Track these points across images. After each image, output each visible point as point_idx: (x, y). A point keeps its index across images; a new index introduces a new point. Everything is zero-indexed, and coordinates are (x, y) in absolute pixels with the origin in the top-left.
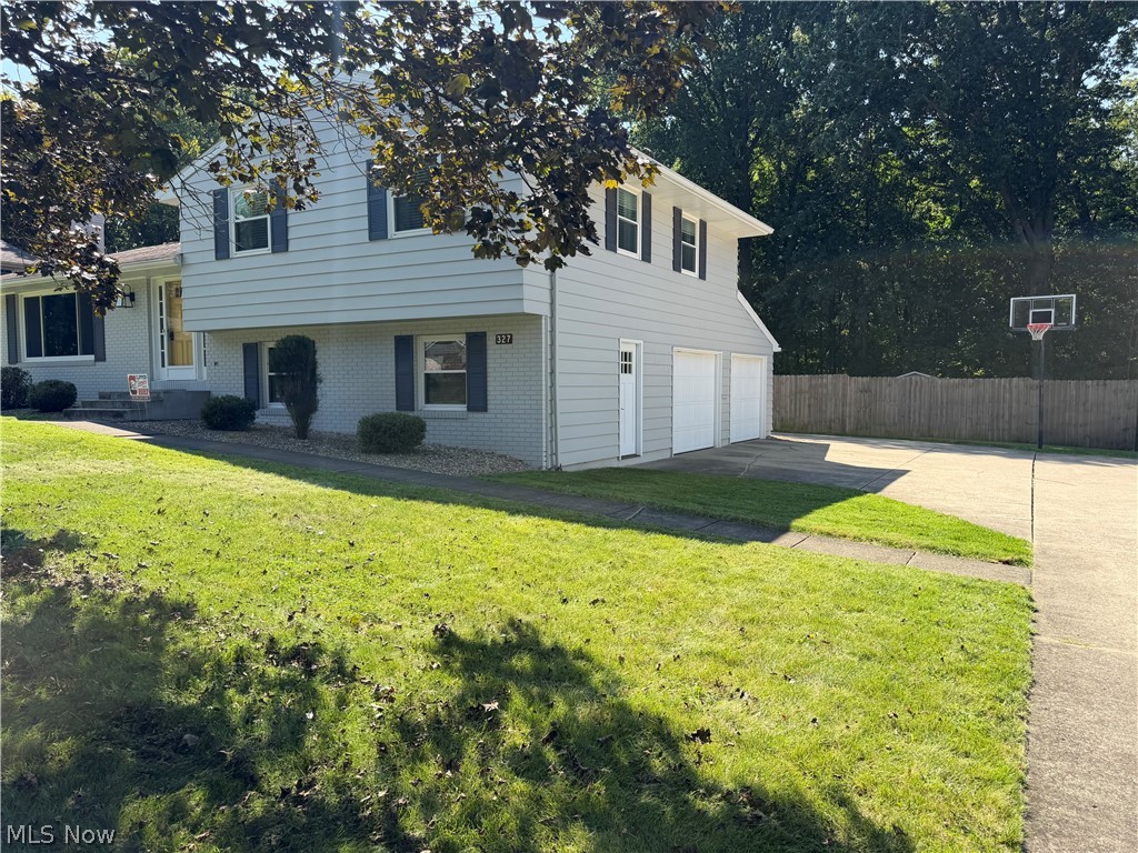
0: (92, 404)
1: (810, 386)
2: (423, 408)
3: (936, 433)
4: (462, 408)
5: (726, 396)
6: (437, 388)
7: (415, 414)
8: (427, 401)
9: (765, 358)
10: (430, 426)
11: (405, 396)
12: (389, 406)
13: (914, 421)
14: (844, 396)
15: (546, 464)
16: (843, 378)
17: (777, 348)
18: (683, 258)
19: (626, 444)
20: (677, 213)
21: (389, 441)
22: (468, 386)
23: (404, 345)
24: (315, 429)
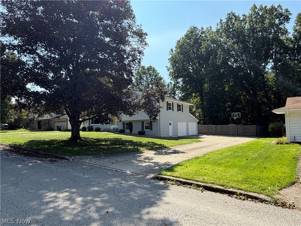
0: (104, 130)
2: (145, 130)
4: (150, 130)
5: (188, 129)
6: (147, 128)
9: (195, 123)
10: (146, 132)
11: (143, 129)
12: (141, 130)
13: (223, 132)
14: (212, 128)
15: (159, 136)
16: (212, 125)
17: (198, 121)
18: (179, 110)
19: (171, 135)
20: (178, 104)
21: (141, 134)
22: (150, 127)
23: (143, 122)
24: (132, 133)
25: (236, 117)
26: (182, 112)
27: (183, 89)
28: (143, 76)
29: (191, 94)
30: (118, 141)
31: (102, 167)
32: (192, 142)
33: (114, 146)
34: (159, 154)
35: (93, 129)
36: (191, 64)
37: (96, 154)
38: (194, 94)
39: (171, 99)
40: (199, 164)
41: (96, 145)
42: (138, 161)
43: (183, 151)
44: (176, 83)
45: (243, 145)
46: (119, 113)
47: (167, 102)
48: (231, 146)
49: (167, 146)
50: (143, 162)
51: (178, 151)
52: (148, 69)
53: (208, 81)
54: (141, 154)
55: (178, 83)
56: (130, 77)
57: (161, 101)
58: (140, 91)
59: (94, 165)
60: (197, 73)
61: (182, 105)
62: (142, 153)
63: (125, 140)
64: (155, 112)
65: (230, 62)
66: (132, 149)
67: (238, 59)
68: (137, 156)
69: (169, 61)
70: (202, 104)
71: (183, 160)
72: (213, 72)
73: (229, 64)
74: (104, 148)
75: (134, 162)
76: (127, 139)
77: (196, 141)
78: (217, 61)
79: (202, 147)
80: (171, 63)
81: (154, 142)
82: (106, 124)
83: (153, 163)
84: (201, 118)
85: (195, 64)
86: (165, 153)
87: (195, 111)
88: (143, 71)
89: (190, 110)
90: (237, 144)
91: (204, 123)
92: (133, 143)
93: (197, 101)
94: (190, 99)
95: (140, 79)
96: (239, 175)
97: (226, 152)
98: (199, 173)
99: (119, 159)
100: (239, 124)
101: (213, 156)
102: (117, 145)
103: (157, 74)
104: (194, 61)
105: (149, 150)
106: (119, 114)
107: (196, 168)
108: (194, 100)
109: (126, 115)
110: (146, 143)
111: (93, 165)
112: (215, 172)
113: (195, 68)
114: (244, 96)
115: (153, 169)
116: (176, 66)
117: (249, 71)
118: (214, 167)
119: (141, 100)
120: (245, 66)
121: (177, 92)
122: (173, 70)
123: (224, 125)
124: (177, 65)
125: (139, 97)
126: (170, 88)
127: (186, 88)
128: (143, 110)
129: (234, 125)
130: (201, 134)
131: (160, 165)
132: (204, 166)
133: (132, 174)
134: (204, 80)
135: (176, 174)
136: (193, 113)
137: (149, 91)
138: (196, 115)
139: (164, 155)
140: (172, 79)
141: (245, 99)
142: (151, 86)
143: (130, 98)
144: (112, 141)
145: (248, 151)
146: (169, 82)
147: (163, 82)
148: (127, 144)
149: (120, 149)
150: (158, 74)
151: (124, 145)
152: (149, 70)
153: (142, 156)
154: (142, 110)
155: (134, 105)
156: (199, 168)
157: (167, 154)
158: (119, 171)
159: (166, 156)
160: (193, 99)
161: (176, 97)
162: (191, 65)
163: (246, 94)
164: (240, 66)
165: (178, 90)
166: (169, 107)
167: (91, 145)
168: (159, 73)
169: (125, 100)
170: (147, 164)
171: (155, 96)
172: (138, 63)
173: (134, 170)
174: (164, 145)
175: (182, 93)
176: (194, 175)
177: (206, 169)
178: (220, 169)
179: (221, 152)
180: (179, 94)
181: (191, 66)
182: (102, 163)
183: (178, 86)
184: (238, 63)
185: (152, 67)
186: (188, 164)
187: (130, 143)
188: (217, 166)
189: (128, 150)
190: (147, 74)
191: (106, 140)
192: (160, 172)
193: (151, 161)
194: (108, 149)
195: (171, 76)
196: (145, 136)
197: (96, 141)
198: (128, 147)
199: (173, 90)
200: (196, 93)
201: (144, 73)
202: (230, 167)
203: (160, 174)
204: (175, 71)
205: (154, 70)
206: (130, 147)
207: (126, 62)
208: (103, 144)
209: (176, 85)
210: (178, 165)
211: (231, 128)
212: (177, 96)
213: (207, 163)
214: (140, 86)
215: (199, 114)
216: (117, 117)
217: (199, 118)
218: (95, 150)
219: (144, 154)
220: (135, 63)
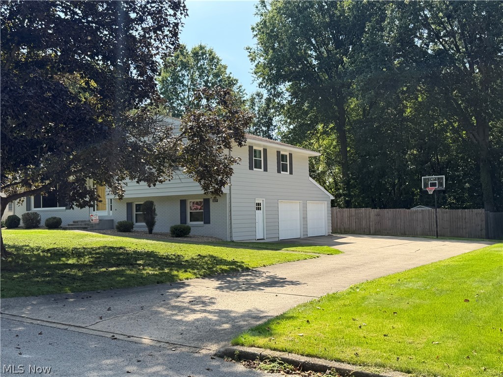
0: (72, 225)
1: (356, 213)
2: (189, 223)
3: (407, 233)
4: (202, 223)
5: (305, 218)
6: (194, 217)
7: (187, 225)
8: (191, 221)
9: (326, 202)
10: (192, 228)
11: (183, 219)
12: (178, 223)
13: (398, 228)
14: (370, 217)
15: (229, 240)
16: (369, 210)
17: (333, 198)
18: (282, 168)
19: (260, 235)
20: (278, 152)
21: (180, 233)
22: (204, 216)
23: (183, 203)
24: (154, 231)
25: (434, 188)
26: (291, 173)
27: (292, 113)
28: (182, 75)
29: (312, 126)
30: (115, 254)
31: (72, 328)
32: (318, 255)
33: (104, 269)
34: (230, 288)
35: (39, 221)
36: (314, 42)
37: (52, 293)
38: (320, 127)
39: (261, 140)
40: (341, 312)
41: (50, 267)
42: (174, 308)
43: (294, 280)
44: (274, 96)
45: (453, 263)
46: (117, 177)
47: (251, 148)
48: (422, 263)
49: (252, 266)
50: (188, 311)
51: (281, 279)
52: (195, 54)
53: (359, 91)
54: (182, 290)
55: (278, 95)
56: (148, 76)
57: (234, 143)
58: (174, 115)
59: (48, 324)
60: (330, 69)
61: (291, 155)
62: (182, 287)
63: (135, 252)
64: (219, 175)
65: (420, 38)
66: (156, 275)
67: (439, 32)
68: (171, 295)
69: (255, 33)
70: (343, 152)
71: (298, 303)
72: (372, 67)
73: (417, 46)
74: (75, 275)
75: (163, 313)
76: (139, 249)
77: (328, 251)
78: (382, 36)
79: (344, 269)
80: (260, 39)
81: (215, 255)
82: (82, 206)
83: (216, 313)
84: (339, 189)
85: (324, 45)
86: (246, 284)
87: (324, 173)
88: (181, 61)
89: (312, 170)
90: (437, 260)
91: (348, 205)
92: (157, 259)
93: (330, 146)
94: (310, 139)
95: (173, 83)
96: (450, 343)
97: (410, 282)
98: (343, 338)
99: (120, 304)
100: (439, 207)
101: (375, 291)
102: (112, 267)
103: (220, 68)
104: (321, 35)
105: (204, 276)
106: (118, 180)
107: (334, 325)
108: (321, 141)
109: (138, 182)
110: (193, 258)
111: (45, 324)
112: (385, 335)
113: (325, 55)
114: (455, 131)
115: (216, 331)
116: (273, 48)
117: (467, 65)
118: (380, 320)
119: (180, 140)
120: (458, 50)
121: (276, 120)
122: (265, 59)
123: (402, 210)
124: (276, 45)
125: (174, 131)
126: (257, 108)
127: (300, 109)
128: (185, 169)
129: (428, 208)
130: (341, 233)
131: (235, 318)
132: (354, 320)
133: (158, 345)
134: (349, 88)
135: (281, 342)
136: (319, 178)
137: (203, 115)
138: (325, 183)
139: (243, 290)
140: (261, 83)
141: (457, 138)
142: (204, 102)
143: (146, 133)
144: (96, 254)
145: (468, 277)
146: (255, 92)
147: (238, 93)
148: (141, 262)
149: (122, 275)
150: (223, 69)
151: (131, 265)
152: (197, 56)
153: (183, 295)
154: (180, 168)
155: (160, 153)
156: (342, 324)
157: (250, 286)
158: (121, 337)
159: (250, 293)
160: (318, 139)
161: (274, 134)
162: (313, 45)
163: (459, 125)
164: (445, 51)
165: (280, 115)
166: (256, 161)
167: (37, 267)
168: (225, 67)
169: (133, 139)
170: (198, 316)
171: (219, 132)
172: (170, 35)
173: (163, 336)
174: (243, 263)
175: (290, 124)
176: (331, 345)
177: (360, 327)
178: (399, 326)
179: (397, 282)
180: (281, 125)
181: (315, 48)
182: (72, 318)
183: (278, 103)
184: (441, 43)
185: (207, 49)
186: (311, 315)
187: (150, 260)
188: (388, 317)
189: (144, 278)
190: (192, 68)
191: (80, 253)
192: (237, 336)
193: (209, 308)
194: (88, 278)
195: (259, 77)
196: (189, 239)
197: (49, 255)
198: (144, 269)
199: (265, 115)
200: (326, 124)
201: (185, 66)
202: (423, 322)
203: (237, 344)
204: (270, 62)
205: (213, 59)
206: (149, 271)
207: (137, 32)
208: (70, 264)
209: (274, 100)
210: (282, 317)
211: (420, 216)
212: (277, 131)
213: (362, 311)
214: (173, 103)
215: (334, 179)
216: (110, 186)
217: (334, 188)
218: (49, 283)
219: (188, 288)
220: (161, 37)
